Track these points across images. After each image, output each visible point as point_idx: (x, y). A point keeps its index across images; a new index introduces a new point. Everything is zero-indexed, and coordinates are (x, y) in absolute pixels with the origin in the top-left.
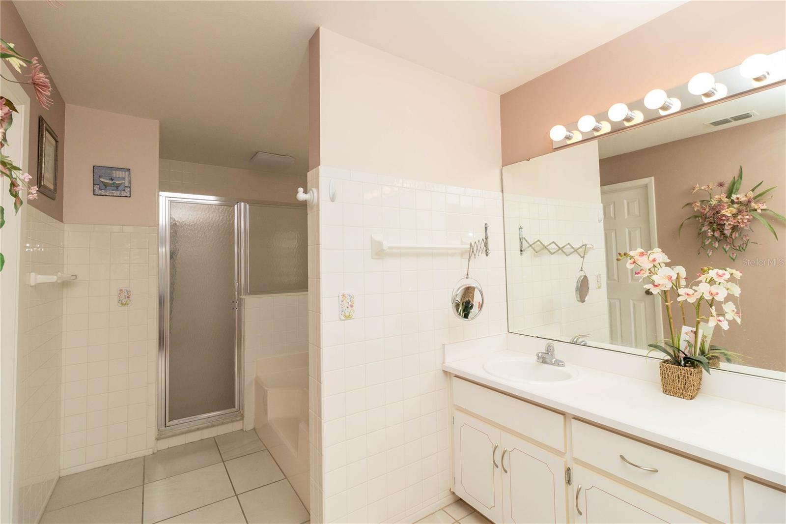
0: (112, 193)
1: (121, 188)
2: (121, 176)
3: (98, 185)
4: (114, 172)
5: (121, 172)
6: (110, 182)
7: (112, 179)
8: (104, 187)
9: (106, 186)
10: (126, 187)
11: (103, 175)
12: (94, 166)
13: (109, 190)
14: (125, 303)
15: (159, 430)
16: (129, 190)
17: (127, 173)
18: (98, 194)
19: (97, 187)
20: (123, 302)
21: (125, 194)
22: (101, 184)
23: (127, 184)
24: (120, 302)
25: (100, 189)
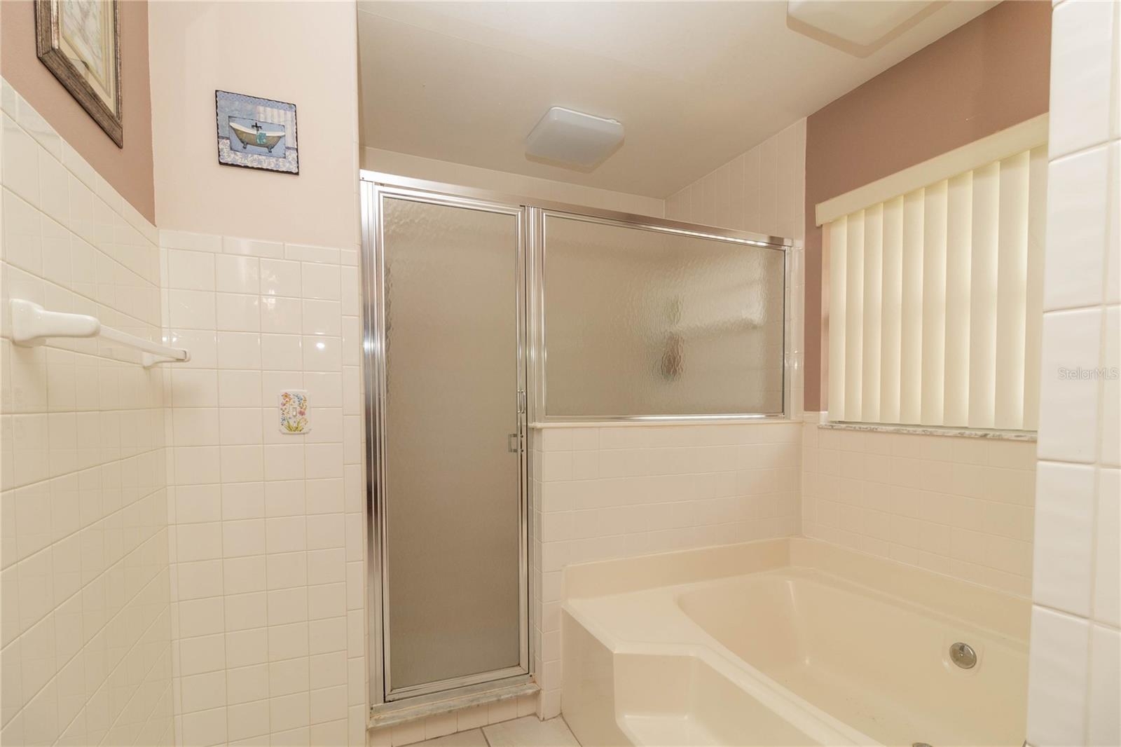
0: (260, 162)
1: (278, 150)
2: (276, 121)
3: (228, 138)
4: (261, 109)
5: (275, 111)
6: (254, 132)
7: (256, 127)
8: (240, 145)
9: (245, 143)
10: (288, 148)
11: (236, 114)
12: (216, 91)
13: (253, 154)
14: (295, 425)
15: (372, 709)
16: (295, 155)
17: (290, 114)
18: (229, 160)
19: (225, 145)
20: (291, 422)
21: (288, 165)
22: (234, 137)
23: (290, 142)
24: (286, 423)
25: (231, 149)
